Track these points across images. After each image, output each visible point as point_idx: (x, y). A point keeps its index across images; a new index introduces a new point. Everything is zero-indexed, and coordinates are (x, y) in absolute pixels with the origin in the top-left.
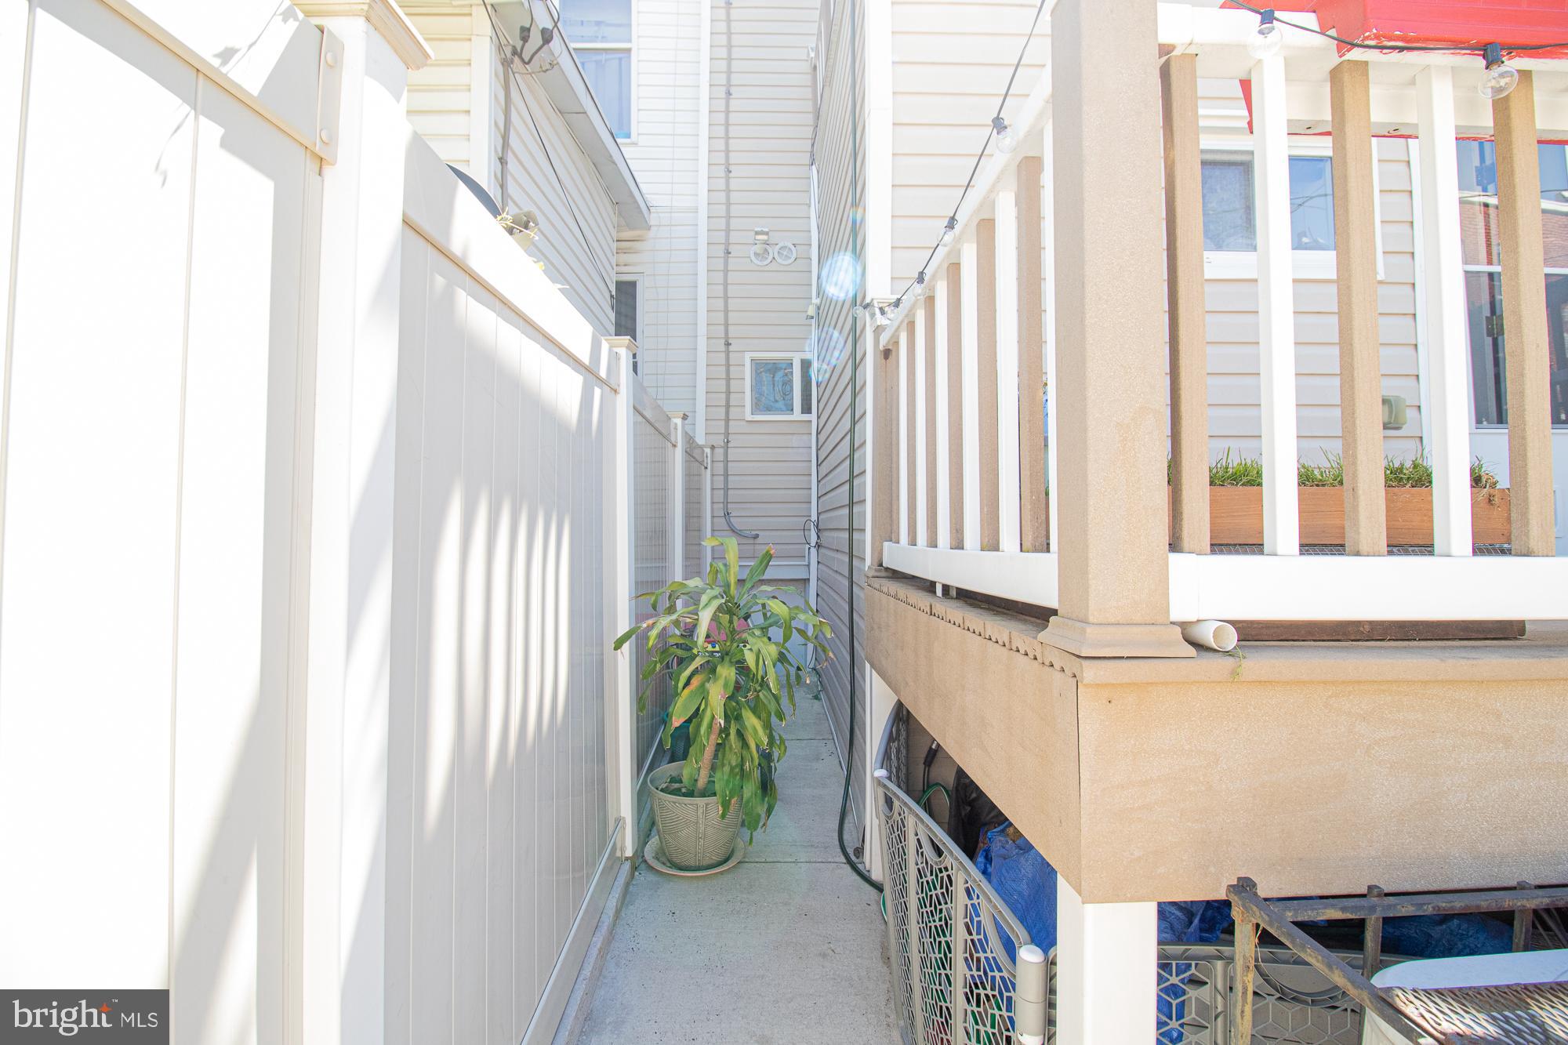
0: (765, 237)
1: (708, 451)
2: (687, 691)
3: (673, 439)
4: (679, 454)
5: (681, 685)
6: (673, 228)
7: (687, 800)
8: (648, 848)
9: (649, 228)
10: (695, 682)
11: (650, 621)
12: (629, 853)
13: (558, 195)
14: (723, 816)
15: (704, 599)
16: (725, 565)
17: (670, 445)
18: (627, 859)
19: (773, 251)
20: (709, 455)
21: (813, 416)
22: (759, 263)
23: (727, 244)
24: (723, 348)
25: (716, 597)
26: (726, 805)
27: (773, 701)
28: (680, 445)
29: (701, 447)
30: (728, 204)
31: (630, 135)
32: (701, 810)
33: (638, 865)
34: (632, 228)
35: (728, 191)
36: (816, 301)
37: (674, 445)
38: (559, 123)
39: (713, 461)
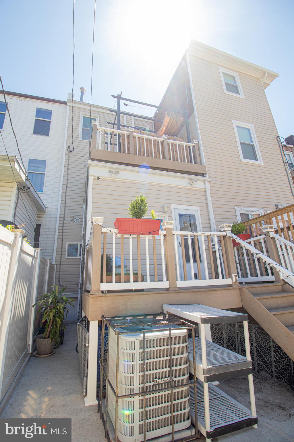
0: (73, 217)
1: (55, 265)
2: (46, 315)
4: (48, 268)
5: (45, 313)
6: (51, 213)
7: (44, 339)
8: (34, 353)
9: (45, 212)
10: (47, 313)
11: (40, 302)
12: (30, 352)
14: (51, 342)
15: (51, 297)
16: (55, 291)
17: (46, 266)
18: (29, 354)
19: (75, 220)
21: (81, 257)
22: (71, 222)
23: (64, 218)
24: (61, 241)
25: (53, 296)
26: (52, 340)
28: (48, 265)
30: (65, 209)
31: (42, 192)
32: (46, 341)
33: (32, 355)
34: (41, 212)
35: (65, 206)
36: (83, 232)
37: (47, 266)
38: (27, 197)
39: (56, 268)
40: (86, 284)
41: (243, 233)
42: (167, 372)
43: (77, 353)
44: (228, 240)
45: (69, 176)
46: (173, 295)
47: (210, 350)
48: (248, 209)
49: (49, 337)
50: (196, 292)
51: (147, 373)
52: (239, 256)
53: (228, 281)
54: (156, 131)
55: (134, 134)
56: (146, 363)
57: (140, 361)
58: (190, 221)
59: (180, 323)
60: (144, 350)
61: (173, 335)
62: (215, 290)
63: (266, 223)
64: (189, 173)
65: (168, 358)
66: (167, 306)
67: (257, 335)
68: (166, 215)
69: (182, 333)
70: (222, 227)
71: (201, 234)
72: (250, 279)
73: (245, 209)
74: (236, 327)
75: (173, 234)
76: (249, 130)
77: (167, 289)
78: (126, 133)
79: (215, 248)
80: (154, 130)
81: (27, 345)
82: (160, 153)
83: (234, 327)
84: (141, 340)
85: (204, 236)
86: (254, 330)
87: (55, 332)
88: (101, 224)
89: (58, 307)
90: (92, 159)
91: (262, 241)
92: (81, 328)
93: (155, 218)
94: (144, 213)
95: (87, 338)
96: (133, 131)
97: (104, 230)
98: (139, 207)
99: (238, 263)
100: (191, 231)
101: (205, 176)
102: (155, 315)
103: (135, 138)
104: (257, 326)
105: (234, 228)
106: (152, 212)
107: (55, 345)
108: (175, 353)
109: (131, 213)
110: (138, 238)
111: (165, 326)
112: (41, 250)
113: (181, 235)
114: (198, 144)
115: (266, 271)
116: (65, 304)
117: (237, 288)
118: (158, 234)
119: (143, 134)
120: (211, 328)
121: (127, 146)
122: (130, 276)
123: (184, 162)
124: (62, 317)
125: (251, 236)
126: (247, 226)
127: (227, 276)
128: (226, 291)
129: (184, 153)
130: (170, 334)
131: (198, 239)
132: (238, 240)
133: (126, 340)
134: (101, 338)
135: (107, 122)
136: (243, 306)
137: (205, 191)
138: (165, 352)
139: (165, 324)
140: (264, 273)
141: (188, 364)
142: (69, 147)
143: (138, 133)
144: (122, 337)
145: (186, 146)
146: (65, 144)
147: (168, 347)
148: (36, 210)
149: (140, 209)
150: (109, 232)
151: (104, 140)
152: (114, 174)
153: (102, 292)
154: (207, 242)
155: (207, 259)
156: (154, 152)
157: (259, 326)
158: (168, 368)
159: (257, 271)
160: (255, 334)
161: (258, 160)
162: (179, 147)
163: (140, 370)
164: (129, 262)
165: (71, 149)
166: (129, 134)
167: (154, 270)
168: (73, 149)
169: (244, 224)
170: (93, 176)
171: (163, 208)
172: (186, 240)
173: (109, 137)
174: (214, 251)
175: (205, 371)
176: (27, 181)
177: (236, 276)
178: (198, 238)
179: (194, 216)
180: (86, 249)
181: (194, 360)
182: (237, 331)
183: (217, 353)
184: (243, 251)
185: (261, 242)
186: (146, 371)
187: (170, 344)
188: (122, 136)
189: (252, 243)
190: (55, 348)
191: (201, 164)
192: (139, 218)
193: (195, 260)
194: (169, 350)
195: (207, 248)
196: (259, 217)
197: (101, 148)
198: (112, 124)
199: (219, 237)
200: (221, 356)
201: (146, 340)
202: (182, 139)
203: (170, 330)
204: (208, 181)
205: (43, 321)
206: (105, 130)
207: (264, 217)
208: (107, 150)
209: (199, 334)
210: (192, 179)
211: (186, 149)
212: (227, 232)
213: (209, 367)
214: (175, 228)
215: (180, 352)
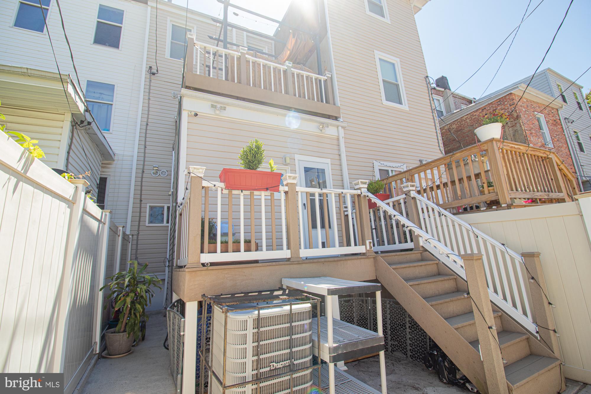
0: (157, 168)
1: (131, 236)
2: (120, 301)
3: (118, 234)
4: (120, 238)
5: (118, 299)
6: (123, 161)
7: (117, 334)
8: (103, 353)
9: (114, 161)
10: (122, 299)
11: (111, 283)
12: (98, 352)
13: (84, 159)
14: (128, 337)
15: (127, 276)
16: (134, 268)
17: (117, 235)
18: (97, 354)
19: (159, 172)
20: (131, 238)
21: (169, 225)
22: (154, 176)
23: (143, 169)
24: (139, 202)
25: (130, 276)
26: (129, 334)
27: (145, 302)
28: (121, 235)
29: (128, 235)
30: (145, 157)
31: (109, 130)
32: (121, 337)
33: (100, 357)
34: (107, 160)
35: (145, 153)
36: (172, 190)
37: (119, 236)
38: (86, 136)
39: (132, 240)
40: (178, 258)
41: (381, 192)
42: (286, 354)
43: (165, 349)
44: (362, 200)
45: (150, 109)
46: (295, 266)
47: (338, 329)
48: (389, 164)
49: (124, 331)
50: (323, 263)
51: (261, 357)
52: (375, 221)
53: (361, 249)
54: (276, 56)
55: (247, 56)
56: (261, 345)
57: (253, 343)
58: (318, 177)
59: (303, 297)
60: (259, 330)
61: (294, 310)
62: (346, 260)
63: (408, 180)
64: (319, 115)
65: (288, 338)
66: (288, 280)
67: (391, 310)
68: (288, 168)
69: (305, 308)
70: (356, 184)
71: (332, 192)
72: (387, 247)
73: (386, 163)
74: (369, 303)
75: (297, 191)
76: (393, 65)
77: (288, 260)
78: (236, 54)
79: (347, 211)
80: (273, 54)
81: (93, 343)
82: (281, 86)
83: (366, 303)
84: (254, 318)
85: (335, 194)
86: (389, 305)
87: (133, 323)
88: (202, 175)
89: (138, 290)
90: (186, 86)
91: (402, 202)
92: (172, 314)
93: (274, 170)
94: (259, 162)
95: (182, 325)
96: (245, 52)
97: (205, 184)
98: (253, 154)
99: (374, 229)
100: (319, 188)
101: (338, 119)
102: (272, 291)
103: (248, 62)
104: (392, 300)
105: (370, 186)
106: (270, 162)
107: (135, 341)
108: (296, 331)
109: (242, 162)
110: (252, 195)
111: (284, 301)
112: (111, 212)
113: (307, 193)
114: (331, 78)
115: (405, 237)
116: (149, 285)
117: (371, 257)
118: (278, 191)
119: (260, 58)
120: (339, 305)
121: (237, 73)
122: (240, 245)
123: (312, 100)
124: (144, 303)
125: (390, 196)
126: (386, 184)
127: (360, 243)
128: (359, 261)
129: (313, 88)
130: (291, 310)
131: (327, 200)
132: (374, 199)
133: (235, 320)
134: (201, 324)
135: (208, 36)
136: (378, 278)
137: (338, 139)
138: (284, 332)
139: (284, 299)
140: (403, 239)
141: (311, 344)
142: (151, 67)
143: (252, 56)
144: (231, 316)
145: (316, 79)
146: (145, 62)
147: (288, 325)
148: (100, 157)
149: (255, 157)
150: (212, 187)
151: (205, 61)
152: (219, 110)
153: (203, 265)
154: (338, 203)
155: (337, 225)
156: (274, 84)
157: (394, 300)
158: (288, 349)
159: (394, 237)
160: (389, 310)
161: (402, 105)
162: (306, 79)
163: (253, 354)
164: (240, 229)
165: (154, 71)
166: (240, 56)
167: (272, 239)
168: (157, 71)
169: (382, 182)
170: (189, 111)
171: (284, 158)
172: (313, 201)
173: (212, 57)
174: (346, 215)
175: (331, 350)
176: (86, 113)
177: (370, 243)
178: (327, 198)
179: (323, 171)
180: (178, 211)
181: (319, 339)
182: (370, 308)
183: (345, 331)
184: (380, 214)
185: (401, 204)
186: (261, 355)
187: (291, 322)
188: (230, 59)
189: (391, 204)
190: (133, 346)
191: (334, 104)
192: (253, 169)
193: (323, 226)
194: (289, 329)
195: (338, 212)
196: (401, 173)
197: (200, 72)
198: (215, 39)
199: (353, 196)
200: (351, 333)
201: (261, 318)
202: (311, 69)
203: (291, 305)
204: (342, 127)
205: (116, 309)
206: (205, 47)
207: (406, 173)
208: (207, 75)
209: (326, 314)
210: (323, 123)
211: (316, 83)
212: (363, 190)
213: (335, 345)
214: (298, 184)
215: (302, 331)
